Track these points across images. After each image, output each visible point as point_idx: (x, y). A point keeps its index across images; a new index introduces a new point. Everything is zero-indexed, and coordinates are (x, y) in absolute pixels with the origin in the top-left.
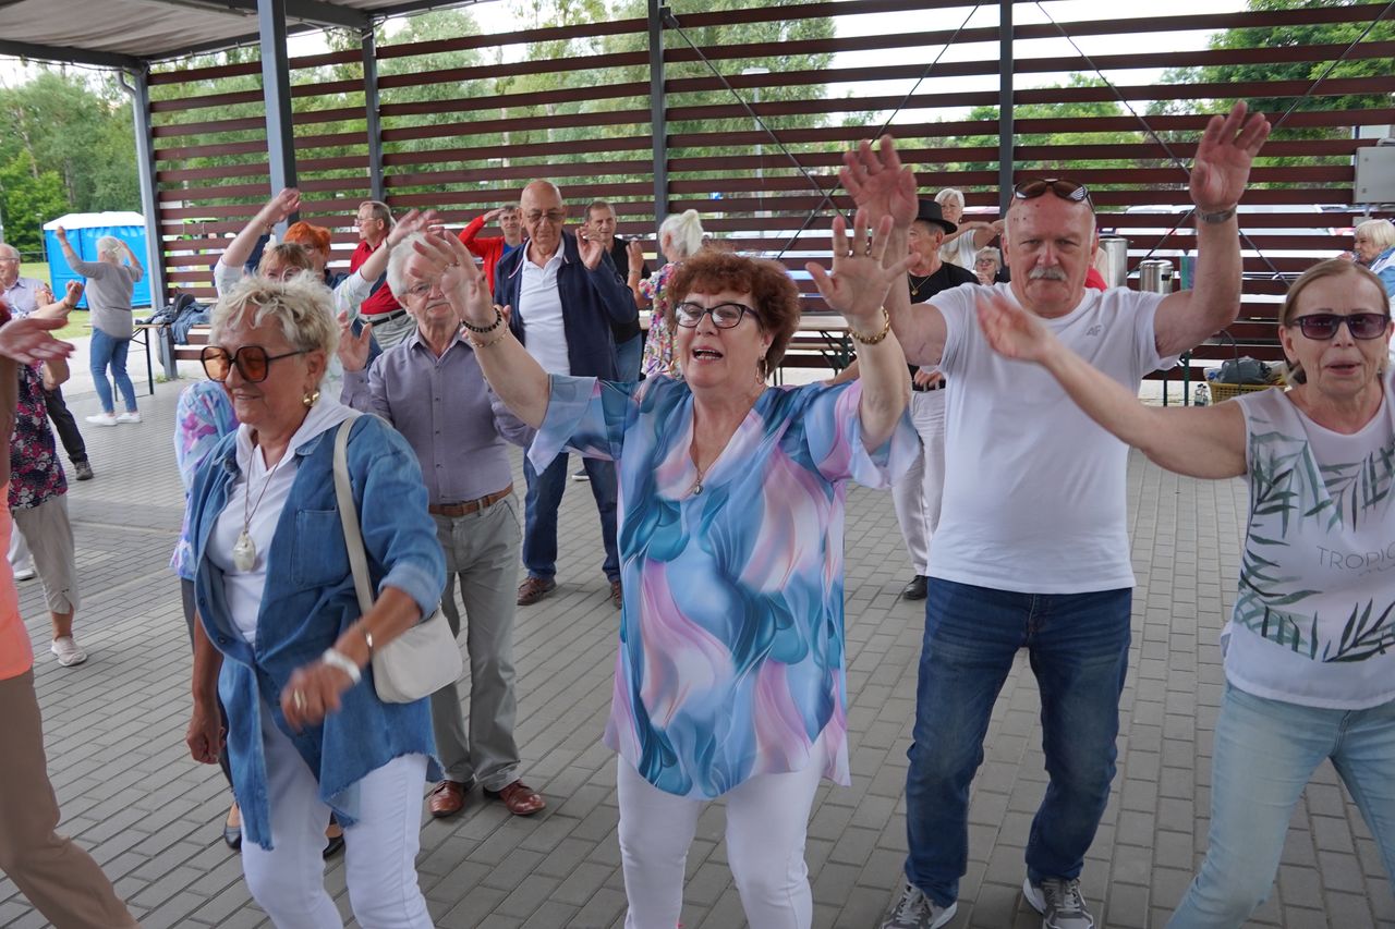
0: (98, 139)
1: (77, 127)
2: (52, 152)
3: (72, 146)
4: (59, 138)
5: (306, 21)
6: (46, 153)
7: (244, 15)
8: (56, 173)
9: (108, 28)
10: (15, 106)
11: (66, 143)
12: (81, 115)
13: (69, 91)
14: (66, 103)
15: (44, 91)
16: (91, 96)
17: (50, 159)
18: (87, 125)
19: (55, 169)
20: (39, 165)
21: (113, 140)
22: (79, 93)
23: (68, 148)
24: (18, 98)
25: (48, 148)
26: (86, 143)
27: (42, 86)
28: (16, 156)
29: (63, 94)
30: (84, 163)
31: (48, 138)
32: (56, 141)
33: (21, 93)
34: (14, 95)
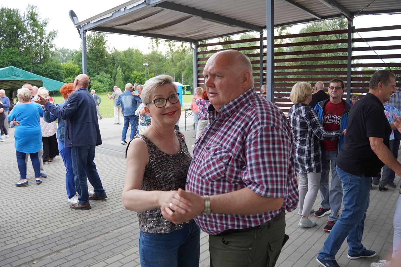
0: (164, 66)
1: (159, 63)
2: (153, 69)
3: (157, 67)
4: (155, 65)
5: (247, 29)
6: (152, 69)
7: (233, 27)
8: (153, 74)
9: (193, 31)
10: (146, 58)
11: (156, 67)
12: (160, 60)
13: (158, 55)
14: (157, 58)
15: (153, 55)
16: (163, 56)
17: (152, 70)
18: (161, 63)
19: (153, 73)
20: (150, 72)
21: (167, 66)
22: (160, 55)
23: (156, 68)
24: (147, 56)
25: (152, 68)
26: (161, 67)
27: (152, 54)
28: (145, 70)
29: (157, 55)
30: (160, 71)
31: (152, 66)
32: (154, 66)
33: (147, 55)
34: (146, 56)
